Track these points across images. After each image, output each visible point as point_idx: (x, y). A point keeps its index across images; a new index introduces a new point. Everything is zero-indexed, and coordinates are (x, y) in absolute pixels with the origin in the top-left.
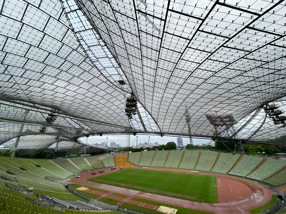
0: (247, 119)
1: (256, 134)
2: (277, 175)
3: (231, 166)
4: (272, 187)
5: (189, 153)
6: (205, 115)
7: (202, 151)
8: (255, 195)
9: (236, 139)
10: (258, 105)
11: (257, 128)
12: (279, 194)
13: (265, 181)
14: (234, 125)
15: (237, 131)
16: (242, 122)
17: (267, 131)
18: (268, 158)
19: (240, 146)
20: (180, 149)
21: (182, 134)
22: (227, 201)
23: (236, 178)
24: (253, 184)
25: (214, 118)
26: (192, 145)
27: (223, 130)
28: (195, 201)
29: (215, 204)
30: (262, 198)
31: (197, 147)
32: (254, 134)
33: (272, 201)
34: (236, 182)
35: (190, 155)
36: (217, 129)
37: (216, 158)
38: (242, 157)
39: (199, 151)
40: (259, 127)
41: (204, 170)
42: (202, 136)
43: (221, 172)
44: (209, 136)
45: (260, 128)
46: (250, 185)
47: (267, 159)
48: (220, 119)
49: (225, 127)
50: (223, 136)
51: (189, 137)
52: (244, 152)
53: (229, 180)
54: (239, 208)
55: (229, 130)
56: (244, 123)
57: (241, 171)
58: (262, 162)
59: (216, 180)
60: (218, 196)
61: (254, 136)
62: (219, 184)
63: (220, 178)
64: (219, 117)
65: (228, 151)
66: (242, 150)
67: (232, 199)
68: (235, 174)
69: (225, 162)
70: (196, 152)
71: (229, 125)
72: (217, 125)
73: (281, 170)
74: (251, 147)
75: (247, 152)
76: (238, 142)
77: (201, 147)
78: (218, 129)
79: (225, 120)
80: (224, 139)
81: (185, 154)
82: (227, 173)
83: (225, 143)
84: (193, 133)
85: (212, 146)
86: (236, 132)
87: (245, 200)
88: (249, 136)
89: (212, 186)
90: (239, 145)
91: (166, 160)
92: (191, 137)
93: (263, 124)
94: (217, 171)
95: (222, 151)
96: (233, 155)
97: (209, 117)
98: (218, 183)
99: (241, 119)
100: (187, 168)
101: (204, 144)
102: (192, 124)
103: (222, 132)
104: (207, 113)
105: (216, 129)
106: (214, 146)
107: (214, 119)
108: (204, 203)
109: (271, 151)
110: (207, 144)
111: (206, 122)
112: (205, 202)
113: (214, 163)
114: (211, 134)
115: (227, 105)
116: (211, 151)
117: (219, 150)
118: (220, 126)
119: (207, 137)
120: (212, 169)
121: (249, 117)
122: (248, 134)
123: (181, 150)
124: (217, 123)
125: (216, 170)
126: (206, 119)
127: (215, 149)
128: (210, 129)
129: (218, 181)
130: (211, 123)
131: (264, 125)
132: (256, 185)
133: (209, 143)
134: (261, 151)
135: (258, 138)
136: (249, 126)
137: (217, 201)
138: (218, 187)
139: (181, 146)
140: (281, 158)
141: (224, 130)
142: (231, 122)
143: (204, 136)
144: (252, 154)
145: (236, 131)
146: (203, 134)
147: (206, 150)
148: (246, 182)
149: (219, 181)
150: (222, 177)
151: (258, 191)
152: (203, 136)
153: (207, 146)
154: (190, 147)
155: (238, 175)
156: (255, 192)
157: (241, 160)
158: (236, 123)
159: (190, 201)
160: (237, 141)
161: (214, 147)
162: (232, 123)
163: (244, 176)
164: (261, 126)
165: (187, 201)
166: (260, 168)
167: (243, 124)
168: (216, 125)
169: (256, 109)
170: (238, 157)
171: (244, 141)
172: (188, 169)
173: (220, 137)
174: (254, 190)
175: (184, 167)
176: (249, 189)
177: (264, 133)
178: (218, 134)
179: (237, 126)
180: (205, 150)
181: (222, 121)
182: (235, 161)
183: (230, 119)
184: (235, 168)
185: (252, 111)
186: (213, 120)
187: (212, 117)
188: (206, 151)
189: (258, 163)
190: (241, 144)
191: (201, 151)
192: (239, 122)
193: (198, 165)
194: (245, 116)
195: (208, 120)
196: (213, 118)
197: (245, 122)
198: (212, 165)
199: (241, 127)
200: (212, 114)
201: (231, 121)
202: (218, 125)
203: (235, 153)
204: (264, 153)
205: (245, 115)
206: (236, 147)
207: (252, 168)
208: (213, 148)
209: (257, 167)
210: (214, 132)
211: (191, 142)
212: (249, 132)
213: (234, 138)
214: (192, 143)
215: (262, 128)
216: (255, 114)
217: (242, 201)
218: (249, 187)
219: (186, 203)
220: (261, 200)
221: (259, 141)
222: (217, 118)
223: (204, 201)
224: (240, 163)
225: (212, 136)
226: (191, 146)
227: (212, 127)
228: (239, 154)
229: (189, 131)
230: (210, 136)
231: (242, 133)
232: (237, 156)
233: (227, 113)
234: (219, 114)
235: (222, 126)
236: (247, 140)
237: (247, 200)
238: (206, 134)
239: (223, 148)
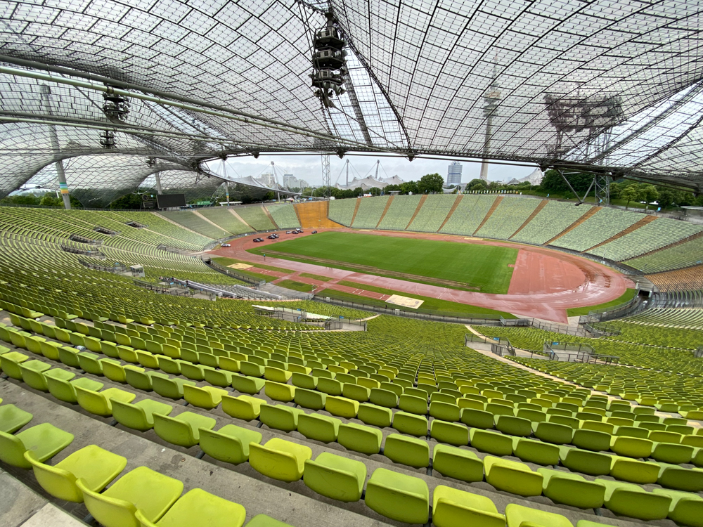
1: (662, 155)
2: (659, 253)
3: (561, 230)
4: (634, 273)
5: (471, 199)
6: (544, 94)
7: (504, 195)
8: (590, 286)
9: (602, 167)
11: (672, 139)
12: (644, 289)
13: (626, 263)
14: (614, 128)
15: (615, 146)
16: (640, 120)
17: (692, 148)
18: (659, 216)
19: (604, 184)
20: (452, 190)
21: (465, 152)
22: (526, 292)
23: (562, 252)
24: (596, 265)
25: (567, 105)
26: (484, 183)
27: (580, 140)
28: (461, 289)
29: (498, 296)
30: (602, 292)
31: (494, 187)
32: (655, 155)
33: (622, 299)
34: (558, 260)
35: (473, 204)
36: (561, 139)
37: (532, 210)
38: (597, 211)
39: (496, 196)
40: (679, 136)
41: (497, 236)
42: (517, 157)
43: (533, 241)
44: (533, 158)
45: (679, 139)
46: (588, 267)
47: (655, 218)
48: (580, 109)
49: (586, 132)
50: (570, 160)
51: (481, 160)
52: (607, 200)
53: (544, 256)
54: (545, 305)
55: (593, 143)
56: (644, 124)
57: (580, 241)
58: (640, 224)
59: (516, 255)
60: (509, 283)
61: (654, 160)
62: (521, 262)
63: (525, 252)
64: (582, 103)
65: (569, 198)
66: (604, 195)
67: (537, 289)
68: (563, 246)
69: (551, 221)
70: (487, 199)
71: (602, 126)
72: (567, 126)
73: (676, 244)
74: (630, 189)
75: (614, 199)
76: (602, 175)
77: (505, 186)
78: (565, 138)
79: (594, 111)
80: (571, 166)
81: (461, 204)
82: (547, 245)
83: (568, 177)
84: (494, 150)
85: (532, 184)
86: (611, 148)
87: (565, 293)
88: (639, 161)
89: (504, 266)
90: (603, 183)
91: (414, 216)
92: (486, 160)
93: (691, 128)
94: (524, 239)
95: (553, 196)
96: (577, 205)
97: (552, 104)
98: (517, 262)
99: (641, 110)
100: (459, 232)
101: (514, 180)
102: (499, 124)
103: (574, 147)
104: (552, 89)
105: (560, 138)
106: (538, 183)
107: (565, 108)
108: (478, 293)
109: (675, 200)
110: (522, 179)
111: (541, 116)
112: (481, 291)
113: (523, 222)
114: (542, 153)
115: (621, 60)
116: (525, 197)
117: (547, 193)
118: (574, 130)
119: (528, 159)
120: (514, 235)
121: (666, 105)
122: (640, 155)
123: (454, 193)
124: (569, 120)
125: (523, 236)
126: (544, 107)
127: (539, 191)
128: (542, 138)
129: (519, 258)
130: (552, 120)
131: (693, 131)
132: (599, 268)
133: (528, 177)
134: (650, 199)
135: (661, 166)
136: (653, 132)
137: (504, 291)
138: (516, 268)
139: (455, 184)
140: (690, 219)
141: (580, 142)
142: (608, 119)
143: (520, 157)
144: (623, 205)
145: (612, 144)
146: (520, 153)
147: (515, 193)
148: (582, 261)
149: (522, 257)
150: (531, 251)
151: (600, 280)
152: (517, 158)
153: (522, 184)
154: (476, 187)
155: (569, 247)
156: (592, 281)
157: (591, 218)
158: (621, 121)
159: (451, 290)
160: (602, 171)
161: (536, 186)
162: (610, 123)
163: (582, 250)
164: (686, 133)
165: (445, 289)
166: (629, 235)
167: (637, 127)
168: (562, 128)
169: (695, 81)
170: (587, 210)
171: (618, 173)
172: (459, 233)
173: (563, 161)
174: (590, 276)
175: (453, 231)
176: (582, 275)
177: (683, 154)
178: (559, 152)
179: (619, 132)
180: (512, 193)
181: (585, 115)
182: (576, 219)
183: (609, 110)
184: (569, 233)
185: (683, 88)
186: (559, 111)
187: (561, 101)
188: (514, 196)
189: (628, 225)
190: (607, 180)
191: (500, 195)
192: (630, 119)
193: (485, 225)
194: (655, 101)
195: (547, 112)
196: (563, 105)
197: (648, 120)
198: (518, 228)
199: (630, 133)
200: (566, 91)
201: (609, 116)
202: (570, 128)
203: (582, 201)
204: (655, 203)
205: (657, 97)
206: (594, 186)
207: (609, 235)
208: (534, 188)
209: (622, 234)
210: (551, 146)
211: (482, 175)
212: (645, 148)
213: (597, 164)
214: (486, 176)
215: (684, 140)
216: (686, 98)
217: (556, 294)
218: (584, 270)
219: (442, 292)
220: (599, 294)
221: (659, 175)
222: (574, 106)
223: (479, 290)
224: (585, 223)
225: (541, 159)
226: (480, 184)
227: (549, 134)
228: (592, 204)
229: (487, 143)
230: (537, 159)
231: (625, 152)
232: (586, 207)
233: (611, 88)
234: (585, 93)
235: (579, 129)
236: (629, 171)
237: (569, 292)
238: (527, 153)
239: (559, 189)
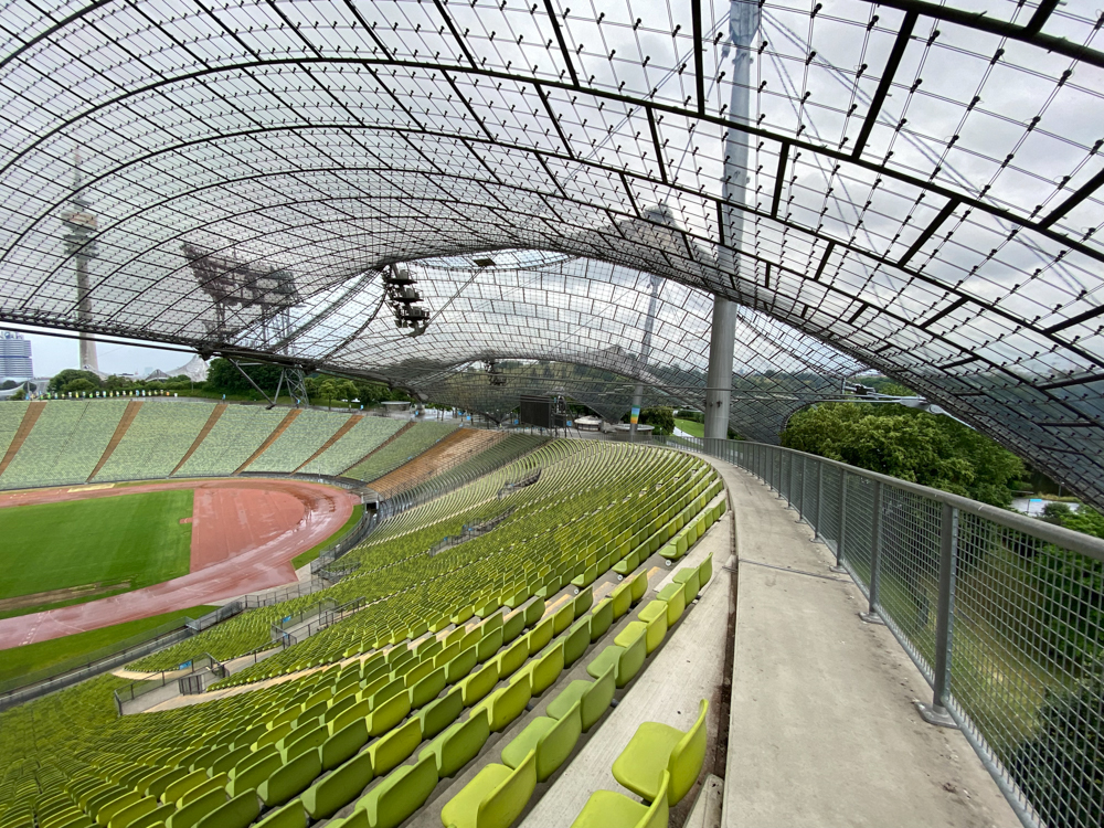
0: (334, 298)
1: (349, 346)
2: (374, 456)
3: (257, 447)
4: (357, 485)
5: (69, 410)
6: (182, 243)
7: (144, 399)
8: (314, 516)
9: (289, 358)
10: (370, 259)
11: (355, 330)
12: (370, 501)
13: (345, 475)
14: (291, 309)
15: (297, 331)
16: (318, 303)
17: (376, 341)
18: (364, 414)
19: (298, 380)
20: (11, 392)
21: (29, 314)
22: (224, 557)
23: (265, 479)
24: (313, 487)
25: (221, 267)
26: (93, 378)
27: (250, 320)
28: (83, 600)
29: (173, 583)
30: (328, 520)
31: (117, 385)
32: (343, 346)
33: (352, 521)
34: (263, 492)
35: (75, 419)
36: (223, 314)
37: (203, 422)
38: (297, 415)
39: (127, 400)
40: (360, 326)
41: (145, 473)
42: (151, 334)
43: (216, 470)
44: (183, 339)
45: (362, 329)
46: (305, 492)
47: (361, 417)
48: (242, 277)
49: (257, 309)
50: (243, 345)
51: (77, 334)
52: (306, 399)
53: (240, 491)
54: (260, 566)
55: (271, 325)
56: (323, 309)
57: (285, 458)
58: (348, 425)
59: (190, 501)
60: (189, 553)
61: (343, 351)
62: (203, 510)
63: (207, 491)
64: (242, 268)
65: (257, 399)
66: (300, 394)
67: (240, 547)
68: (265, 470)
69: (238, 436)
70: (108, 409)
71: (275, 305)
72: (228, 297)
73: (386, 443)
74: (327, 384)
75: (314, 398)
76: (293, 368)
77: (143, 383)
78: (228, 314)
79: (261, 283)
80: (247, 353)
81: (43, 419)
82: (240, 472)
83: (248, 370)
84: (98, 318)
85: (193, 380)
86: (294, 334)
87: (284, 536)
88: (328, 352)
89: (173, 524)
90: (295, 378)
92: (88, 335)
93: (370, 320)
94: (200, 470)
95: (232, 397)
96: (270, 409)
97: (197, 260)
98: (196, 511)
99: (316, 292)
100: (50, 480)
101: (158, 373)
103: (244, 328)
104: (189, 238)
105: (221, 312)
106: (203, 378)
107: (218, 270)
108: (129, 594)
109: (374, 395)
110: (172, 372)
111: (180, 275)
112: (134, 587)
113: (191, 442)
114: (197, 331)
116: (184, 400)
117: (222, 393)
118: (240, 304)
119: (174, 339)
120: (178, 466)
121: (341, 292)
122: (327, 344)
123: (20, 397)
124: (230, 288)
125: (197, 465)
126: (184, 261)
127: (207, 390)
128: (195, 311)
129: (197, 504)
130: (202, 284)
131: (372, 323)
132: (318, 489)
133: (184, 368)
134: (351, 397)
135: (351, 358)
136: (333, 320)
137: (183, 569)
138: (196, 522)
139: (17, 380)
140: (392, 415)
141: (252, 322)
142: (281, 297)
143: (159, 335)
144: (324, 405)
145: (294, 329)
146: (154, 328)
147: (165, 395)
148: (294, 486)
149: (204, 500)
150: (218, 487)
151: (324, 504)
152: (154, 337)
153: (175, 379)
154: (69, 384)
155: (273, 470)
156: (314, 508)
157: (291, 425)
158: (297, 302)
159: (58, 612)
160: (289, 362)
161: (202, 383)
162: (284, 302)
163: (291, 470)
164: (366, 325)
165: (40, 616)
166: (339, 441)
167: (317, 311)
168: (222, 299)
169: (363, 271)
170: (284, 415)
171: (310, 366)
172: (51, 483)
173: (233, 346)
174: (310, 503)
175: (32, 480)
176: (299, 504)
177: (369, 347)
178: (225, 333)
179: (300, 315)
180: (159, 395)
181: (250, 285)
182: (273, 429)
183: (280, 286)
184: (268, 449)
185: (353, 275)
186: (211, 274)
187: (211, 259)
188: (164, 400)
189: (336, 429)
190: (300, 374)
191: (135, 400)
192: (308, 301)
193: (113, 457)
194: (329, 285)
195: (191, 271)
196: (215, 265)
197: (325, 306)
198: (184, 453)
199: (310, 318)
200: (215, 246)
201: (282, 294)
202: (234, 301)
203: (274, 403)
204: (356, 400)
205: (330, 280)
206: (284, 382)
207: (319, 444)
208: (198, 386)
209: (332, 441)
210: (210, 322)
211: (84, 362)
212: (331, 338)
213: (281, 353)
214: (95, 364)
215: (366, 331)
216: (359, 287)
217: (271, 543)
218: (300, 496)
219: (31, 625)
220: (326, 524)
221: (351, 369)
222: (231, 270)
223: (128, 586)
224: (286, 433)
225: (197, 341)
226: (84, 380)
227: (203, 302)
228: (289, 406)
229: (83, 300)
230: (190, 340)
231: (310, 340)
232: (281, 412)
233: (276, 258)
234: (244, 256)
235: (247, 304)
236: (320, 363)
237: (289, 533)
238: (171, 329)
239: (239, 387)
